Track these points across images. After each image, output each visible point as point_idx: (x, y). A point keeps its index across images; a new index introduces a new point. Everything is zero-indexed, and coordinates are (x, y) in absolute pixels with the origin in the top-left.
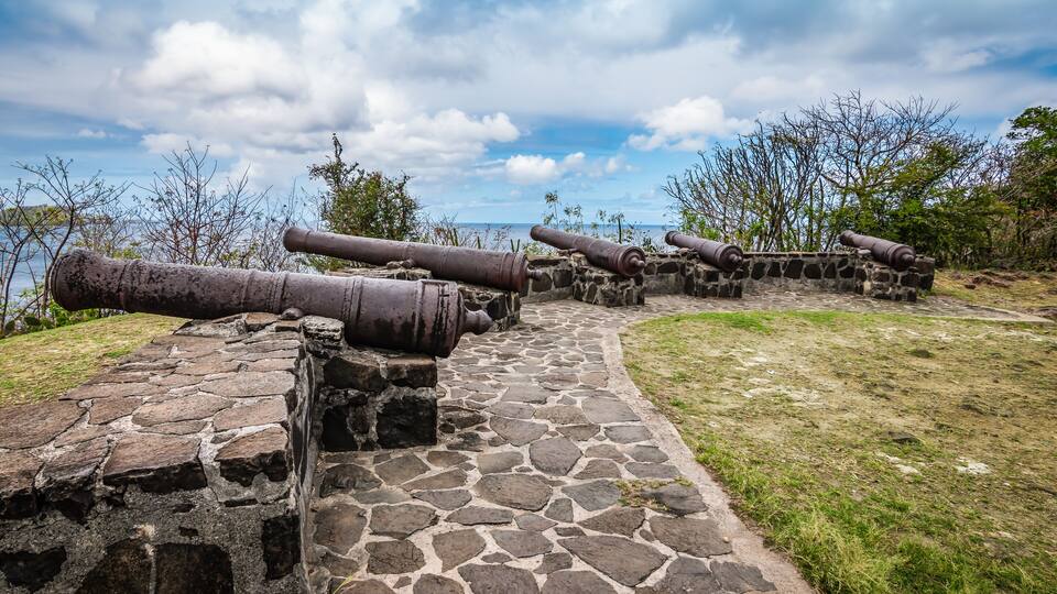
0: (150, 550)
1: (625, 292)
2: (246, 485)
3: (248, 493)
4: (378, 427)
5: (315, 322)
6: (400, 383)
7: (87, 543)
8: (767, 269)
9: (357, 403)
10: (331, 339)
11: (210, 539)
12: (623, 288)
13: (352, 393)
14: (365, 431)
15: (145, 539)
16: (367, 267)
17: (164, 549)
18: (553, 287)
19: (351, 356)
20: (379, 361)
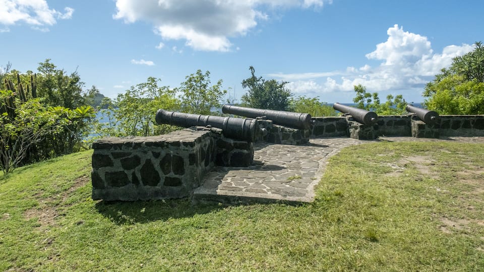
0: (172, 155)
1: (368, 133)
2: (187, 147)
3: (187, 148)
4: (231, 160)
5: (214, 129)
6: (237, 148)
7: (163, 153)
8: (462, 124)
9: (225, 153)
10: (218, 133)
11: (181, 155)
12: (367, 131)
13: (224, 150)
14: (227, 161)
15: (171, 154)
16: (239, 117)
17: (174, 156)
18: (336, 131)
19: (225, 140)
20: (232, 142)
